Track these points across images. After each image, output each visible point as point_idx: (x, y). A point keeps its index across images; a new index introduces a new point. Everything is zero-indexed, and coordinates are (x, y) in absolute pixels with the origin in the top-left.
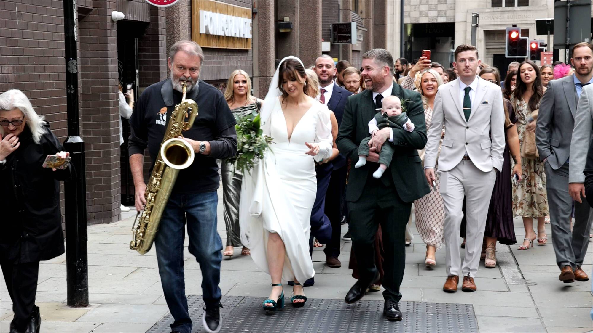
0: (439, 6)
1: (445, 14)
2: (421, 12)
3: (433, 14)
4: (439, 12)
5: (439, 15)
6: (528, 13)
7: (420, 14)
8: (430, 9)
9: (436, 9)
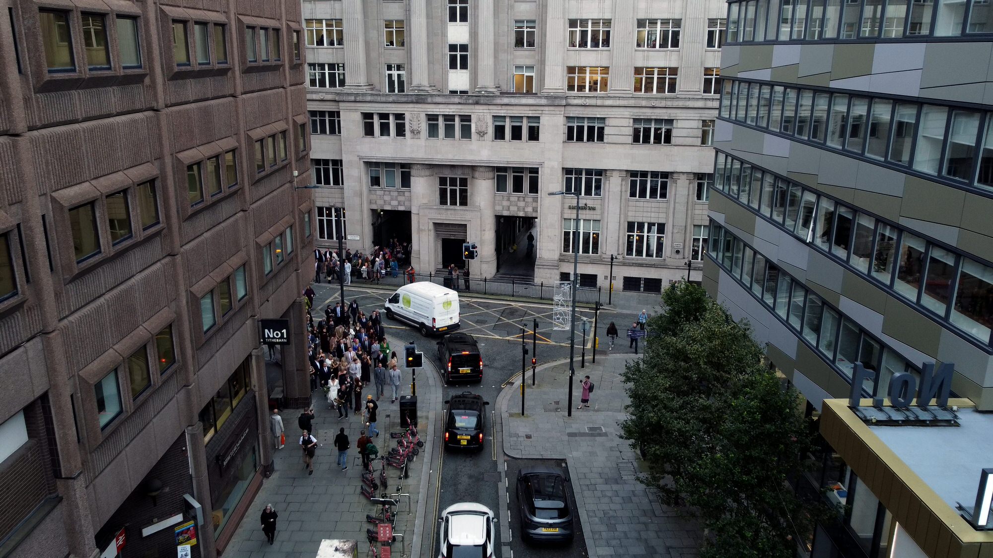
0: (399, 197)
1: (404, 204)
2: (385, 201)
3: (394, 203)
4: (399, 202)
5: (399, 204)
6: (466, 212)
7: (384, 202)
8: (392, 199)
9: (396, 200)
